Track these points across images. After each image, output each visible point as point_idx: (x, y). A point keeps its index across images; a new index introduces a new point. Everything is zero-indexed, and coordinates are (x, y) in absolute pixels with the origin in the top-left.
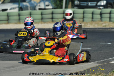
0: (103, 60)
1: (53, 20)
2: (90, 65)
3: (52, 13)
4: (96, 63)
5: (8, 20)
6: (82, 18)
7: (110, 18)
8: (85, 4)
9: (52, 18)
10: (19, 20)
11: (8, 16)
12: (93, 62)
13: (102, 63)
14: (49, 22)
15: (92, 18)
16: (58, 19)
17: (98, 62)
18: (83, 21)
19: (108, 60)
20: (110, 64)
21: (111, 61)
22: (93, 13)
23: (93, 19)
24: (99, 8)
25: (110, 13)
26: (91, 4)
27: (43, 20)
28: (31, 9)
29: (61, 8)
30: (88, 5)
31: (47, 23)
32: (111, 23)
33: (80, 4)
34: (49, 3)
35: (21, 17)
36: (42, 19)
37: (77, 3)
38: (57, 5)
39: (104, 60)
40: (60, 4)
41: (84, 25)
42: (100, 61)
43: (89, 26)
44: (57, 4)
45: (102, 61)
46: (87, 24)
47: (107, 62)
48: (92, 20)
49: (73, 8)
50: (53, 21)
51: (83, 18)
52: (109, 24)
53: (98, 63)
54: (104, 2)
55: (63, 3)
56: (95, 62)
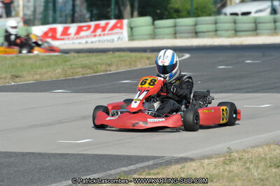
5: (256, 29)
10: (275, 29)
35: (277, 24)
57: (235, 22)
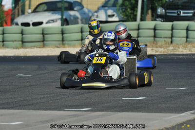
2: (183, 116)
4: (193, 113)
5: (44, 41)
6: (169, 38)
8: (175, 13)
10: (63, 40)
11: (43, 34)
12: (187, 112)
15: (187, 37)
18: (172, 42)
22: (188, 29)
23: (188, 39)
26: (183, 13)
28: (82, 23)
29: (135, 20)
30: (179, 14)
33: (166, 13)
34: (114, 11)
35: (64, 35)
37: (160, 11)
38: (126, 16)
40: (131, 13)
41: (173, 50)
43: (182, 51)
44: (127, 13)
46: (179, 48)
48: (187, 41)
49: (155, 20)
51: (172, 37)
55: (137, 11)
56: (191, 112)
57: (22, 33)
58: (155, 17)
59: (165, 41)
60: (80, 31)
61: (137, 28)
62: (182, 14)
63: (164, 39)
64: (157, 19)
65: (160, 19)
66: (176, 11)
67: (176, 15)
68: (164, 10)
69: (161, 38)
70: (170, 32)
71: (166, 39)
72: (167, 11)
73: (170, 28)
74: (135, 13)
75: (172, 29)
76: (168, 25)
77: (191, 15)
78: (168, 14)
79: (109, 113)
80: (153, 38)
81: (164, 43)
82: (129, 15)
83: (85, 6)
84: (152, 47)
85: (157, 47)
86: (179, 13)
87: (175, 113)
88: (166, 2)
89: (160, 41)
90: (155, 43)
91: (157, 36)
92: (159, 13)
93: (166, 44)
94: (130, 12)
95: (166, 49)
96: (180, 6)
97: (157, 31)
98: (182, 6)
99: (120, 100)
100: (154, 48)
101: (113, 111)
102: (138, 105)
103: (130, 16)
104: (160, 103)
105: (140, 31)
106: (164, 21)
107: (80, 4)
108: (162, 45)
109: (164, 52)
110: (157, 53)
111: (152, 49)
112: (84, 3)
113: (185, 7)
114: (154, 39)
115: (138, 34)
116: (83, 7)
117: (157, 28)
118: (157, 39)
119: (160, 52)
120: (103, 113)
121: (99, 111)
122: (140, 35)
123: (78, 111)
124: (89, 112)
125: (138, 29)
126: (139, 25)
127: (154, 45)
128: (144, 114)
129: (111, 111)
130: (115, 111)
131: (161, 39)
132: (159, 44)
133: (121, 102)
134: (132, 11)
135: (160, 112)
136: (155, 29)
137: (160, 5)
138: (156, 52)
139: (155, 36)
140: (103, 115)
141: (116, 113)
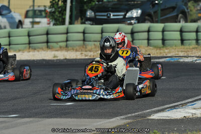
0: (136, 114)
1: (49, 44)
2: (113, 122)
3: (47, 34)
4: (124, 119)
7: (148, 39)
8: (104, 16)
9: (47, 42)
12: (118, 118)
13: (133, 119)
14: (42, 49)
16: (57, 42)
17: (126, 116)
19: (144, 114)
20: (148, 119)
21: (150, 115)
24: (129, 22)
25: (149, 31)
26: (113, 15)
27: (31, 45)
29: (63, 23)
30: (109, 17)
31: (38, 51)
32: (151, 48)
33: (95, 16)
36: (29, 43)
37: (89, 14)
38: (56, 20)
39: (138, 113)
40: (60, 17)
42: (130, 115)
44: (56, 17)
45: (133, 114)
47: (142, 117)
49: (83, 23)
50: (48, 47)
52: (146, 51)
53: (126, 118)
54: (137, 12)
55: (65, 15)
56: (122, 117)
58: (84, 20)
59: (94, 45)
60: (7, 35)
61: (66, 31)
62: (112, 17)
63: (93, 43)
64: (86, 23)
65: (89, 22)
66: (106, 14)
67: (105, 17)
68: (93, 13)
69: (90, 41)
70: (100, 35)
71: (96, 43)
72: (97, 14)
73: (100, 31)
74: (64, 17)
75: (102, 32)
76: (98, 28)
77: (122, 17)
78: (98, 17)
79: (37, 119)
80: (82, 42)
81: (93, 46)
82: (58, 18)
83: (12, 10)
84: (82, 51)
85: (86, 51)
86: (109, 15)
87: (105, 118)
88: (95, 4)
89: (90, 45)
90: (84, 47)
91: (86, 39)
92: (88, 16)
93: (96, 47)
94: (59, 15)
95: (95, 53)
96: (110, 9)
97: (86, 35)
98: (112, 8)
99: (48, 106)
100: (83, 52)
101: (41, 118)
102: (66, 111)
103: (59, 20)
104: (89, 109)
105: (69, 34)
106: (93, 24)
107: (7, 8)
108: (92, 49)
109: (93, 56)
110: (87, 58)
111: (82, 54)
112: (11, 7)
113: (115, 9)
114: (84, 43)
115: (67, 38)
116: (10, 12)
117: (86, 32)
118: (86, 43)
119: (90, 56)
120: (31, 119)
121: (27, 117)
122: (69, 39)
123: (6, 117)
124: (17, 119)
125: (67, 33)
126: (67, 29)
127: (83, 49)
128: (73, 119)
129: (39, 118)
130: (43, 117)
131: (90, 43)
132: (89, 47)
133: (49, 108)
134: (61, 15)
135: (89, 118)
136: (84, 33)
137: (90, 7)
138: (86, 56)
139: (84, 40)
140: (31, 122)
141: (44, 119)
